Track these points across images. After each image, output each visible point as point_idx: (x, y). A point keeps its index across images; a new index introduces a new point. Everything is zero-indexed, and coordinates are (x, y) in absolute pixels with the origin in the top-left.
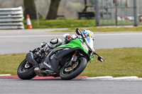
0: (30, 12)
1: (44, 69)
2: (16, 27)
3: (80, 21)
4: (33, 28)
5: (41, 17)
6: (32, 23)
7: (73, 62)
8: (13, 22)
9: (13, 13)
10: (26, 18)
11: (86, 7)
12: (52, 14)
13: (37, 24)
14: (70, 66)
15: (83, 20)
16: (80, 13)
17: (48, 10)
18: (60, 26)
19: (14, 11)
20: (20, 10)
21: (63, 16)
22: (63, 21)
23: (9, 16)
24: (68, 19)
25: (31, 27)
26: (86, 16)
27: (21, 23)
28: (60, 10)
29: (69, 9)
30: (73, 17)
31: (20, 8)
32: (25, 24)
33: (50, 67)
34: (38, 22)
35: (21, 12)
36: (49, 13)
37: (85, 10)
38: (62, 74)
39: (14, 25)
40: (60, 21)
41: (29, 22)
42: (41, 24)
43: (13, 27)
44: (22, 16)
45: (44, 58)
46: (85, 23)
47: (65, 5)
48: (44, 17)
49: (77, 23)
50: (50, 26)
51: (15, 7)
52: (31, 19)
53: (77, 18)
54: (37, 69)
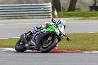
0: (57, 6)
1: (31, 45)
2: (47, 17)
3: (91, 12)
4: (59, 17)
5: (64, 10)
6: (58, 14)
7: (49, 41)
8: (45, 13)
9: (45, 7)
10: (53, 11)
11: (96, 3)
12: (72, 8)
13: (61, 15)
14: (47, 43)
15: (93, 12)
16: (91, 7)
17: (69, 5)
18: (77, 16)
19: (46, 5)
20: (50, 5)
21: (79, 9)
22: (79, 12)
23: (42, 9)
24: (83, 11)
25: (57, 17)
26: (95, 9)
27: (50, 14)
28: (77, 5)
29: (83, 4)
30: (86, 10)
31: (50, 4)
32: (53, 14)
33: (34, 44)
34: (62, 13)
35: (51, 6)
36: (70, 7)
37: (95, 4)
38: (42, 49)
39: (46, 15)
40: (77, 12)
41: (56, 13)
42: (64, 15)
43: (45, 17)
44: (51, 9)
45: (32, 38)
46: (95, 13)
47: (81, 1)
48: (66, 10)
49: (89, 14)
50: (70, 16)
51: (46, 3)
52: (57, 11)
53: (89, 10)
54: (27, 45)
